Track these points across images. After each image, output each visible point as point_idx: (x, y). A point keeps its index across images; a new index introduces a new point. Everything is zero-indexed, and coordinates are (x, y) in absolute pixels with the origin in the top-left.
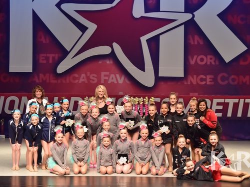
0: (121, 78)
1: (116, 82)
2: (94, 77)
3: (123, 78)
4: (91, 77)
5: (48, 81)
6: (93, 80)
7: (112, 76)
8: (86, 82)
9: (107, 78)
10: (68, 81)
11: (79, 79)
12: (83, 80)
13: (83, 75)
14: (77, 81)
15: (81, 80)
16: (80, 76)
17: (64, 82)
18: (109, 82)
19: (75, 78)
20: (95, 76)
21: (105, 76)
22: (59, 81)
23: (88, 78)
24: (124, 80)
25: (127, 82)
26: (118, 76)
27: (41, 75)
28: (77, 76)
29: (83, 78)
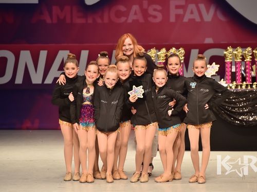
0: (208, 11)
1: (198, 19)
2: (155, 10)
3: (212, 11)
4: (151, 11)
5: (68, 21)
6: (155, 17)
7: (192, 7)
8: (142, 20)
9: (180, 11)
10: (106, 20)
11: (126, 14)
12: (135, 17)
13: (135, 8)
14: (123, 19)
15: (132, 18)
16: (129, 9)
17: (99, 21)
18: (186, 20)
19: (119, 14)
20: (159, 7)
21: (177, 7)
22: (90, 21)
23: (145, 13)
24: (215, 15)
25: (221, 17)
26: (202, 7)
27: (56, 10)
28: (122, 8)
29: (135, 14)
